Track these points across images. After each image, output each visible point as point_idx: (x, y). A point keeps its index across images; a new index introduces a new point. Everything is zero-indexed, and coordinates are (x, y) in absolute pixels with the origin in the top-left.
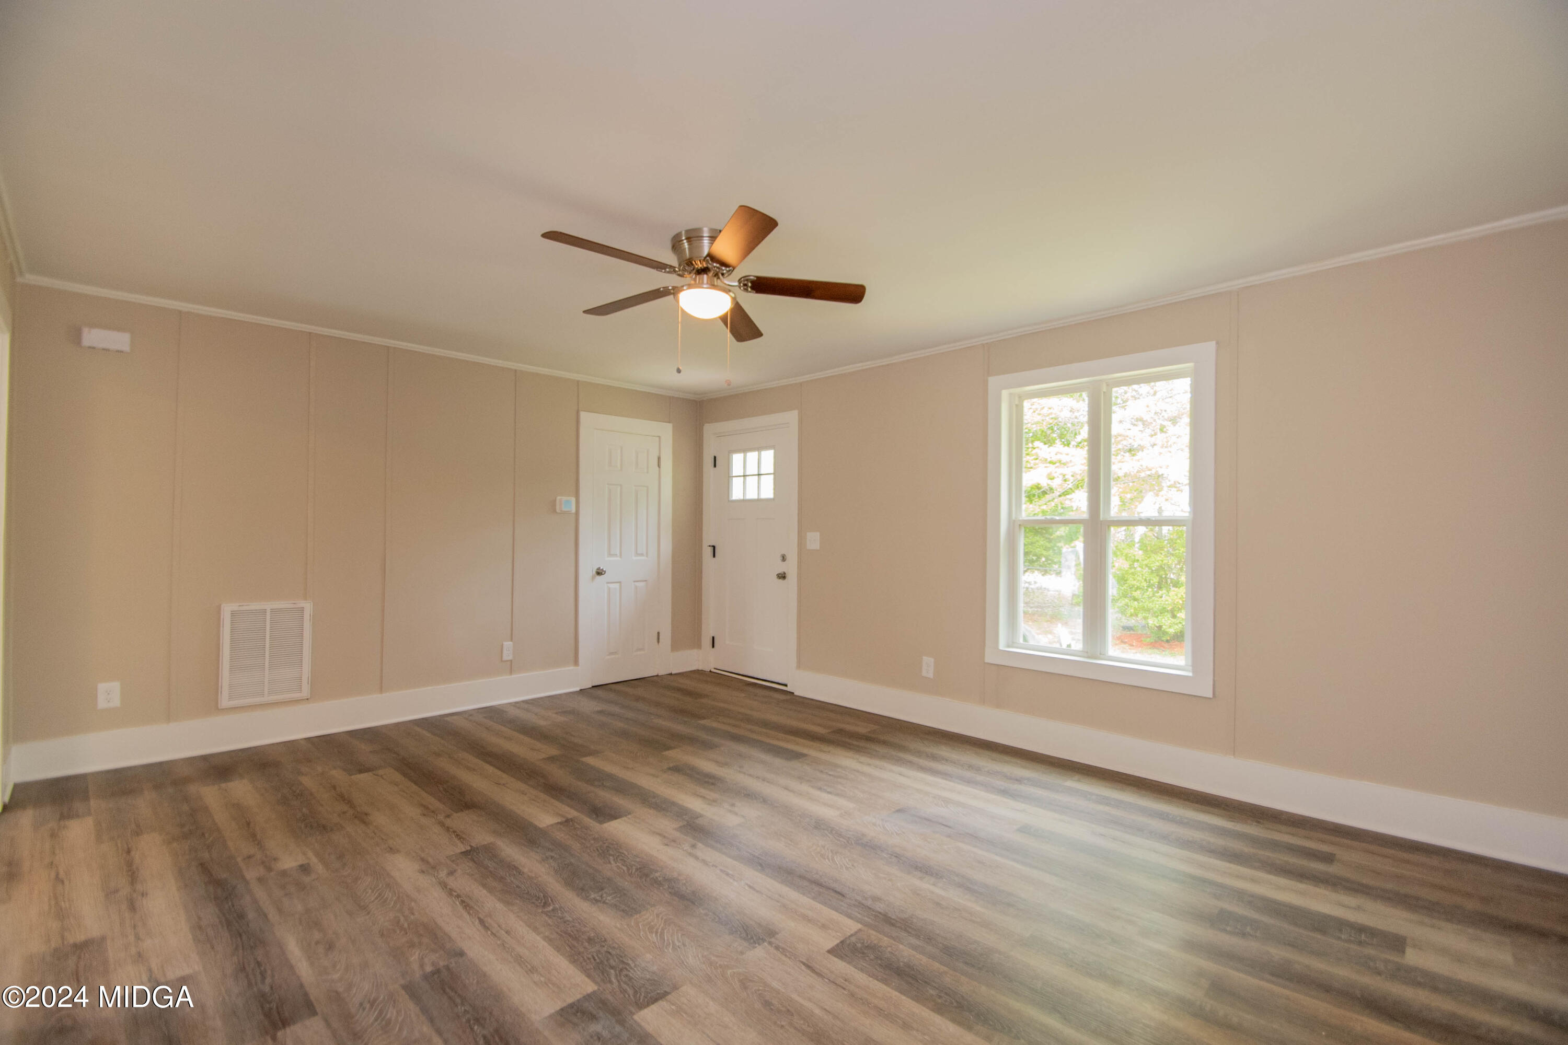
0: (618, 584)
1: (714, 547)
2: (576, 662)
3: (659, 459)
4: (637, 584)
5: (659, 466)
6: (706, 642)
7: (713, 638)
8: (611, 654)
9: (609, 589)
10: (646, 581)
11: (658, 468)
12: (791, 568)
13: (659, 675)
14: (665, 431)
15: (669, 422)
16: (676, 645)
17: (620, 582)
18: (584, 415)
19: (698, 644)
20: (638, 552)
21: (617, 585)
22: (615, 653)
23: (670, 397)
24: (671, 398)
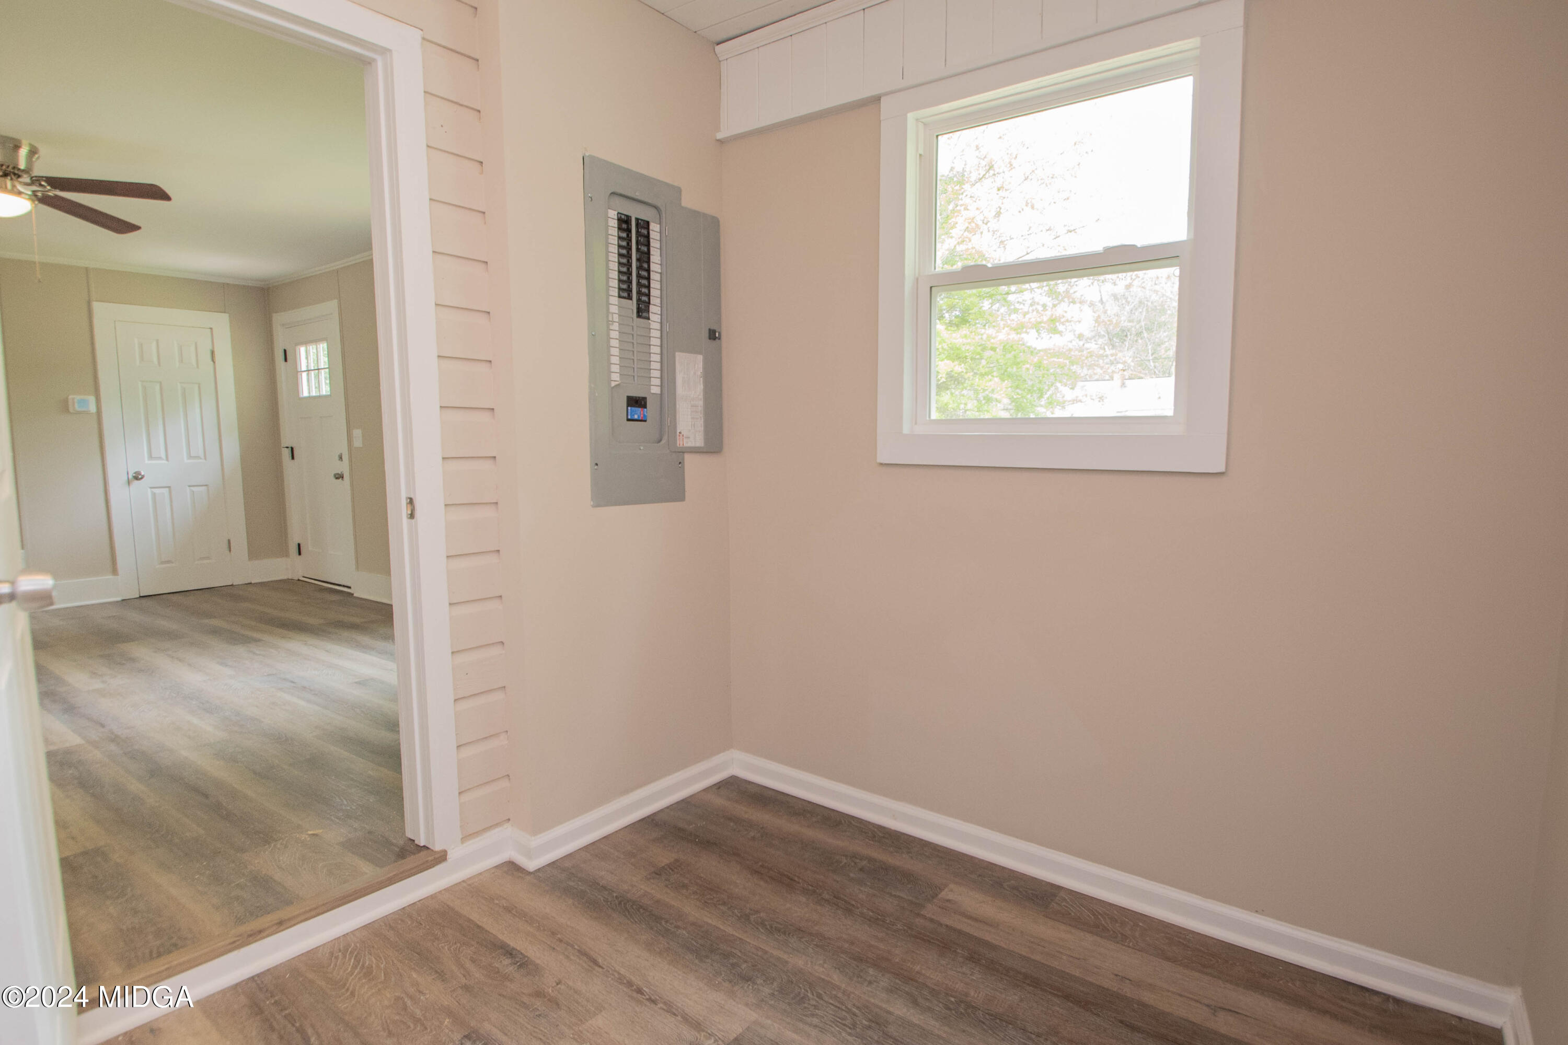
0: (167, 489)
1: (292, 449)
2: (115, 571)
3: (213, 353)
4: (194, 489)
5: (213, 360)
6: (293, 550)
7: (299, 545)
8: (163, 563)
9: (154, 495)
10: (206, 485)
11: (212, 362)
12: (344, 468)
13: (234, 584)
14: (221, 323)
15: (225, 312)
16: (254, 553)
17: (169, 487)
18: (96, 306)
19: (285, 553)
20: (192, 455)
21: (166, 491)
22: (169, 562)
23: (224, 284)
24: (225, 286)
